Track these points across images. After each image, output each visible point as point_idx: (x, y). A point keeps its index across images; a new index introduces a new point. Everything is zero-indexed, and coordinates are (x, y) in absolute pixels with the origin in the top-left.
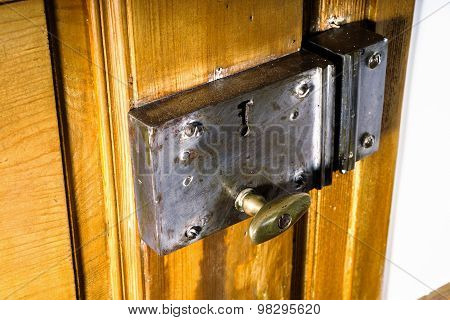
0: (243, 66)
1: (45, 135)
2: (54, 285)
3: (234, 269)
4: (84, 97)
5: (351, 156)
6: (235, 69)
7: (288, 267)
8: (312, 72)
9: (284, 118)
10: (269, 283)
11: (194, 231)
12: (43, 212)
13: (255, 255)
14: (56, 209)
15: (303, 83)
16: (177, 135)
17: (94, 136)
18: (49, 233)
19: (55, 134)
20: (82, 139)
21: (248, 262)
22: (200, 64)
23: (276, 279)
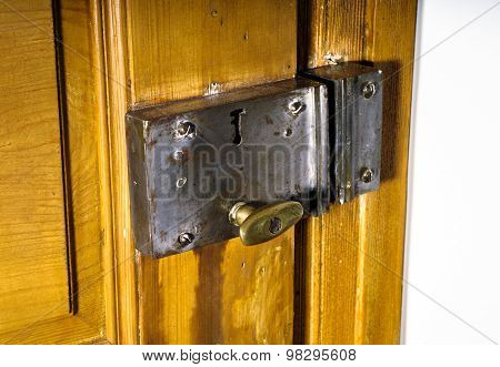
0: (238, 84)
1: (47, 125)
2: (48, 283)
3: (232, 303)
4: (85, 97)
5: (348, 186)
6: (230, 86)
7: (289, 312)
8: (305, 91)
9: (277, 134)
10: (269, 327)
11: (186, 236)
12: (41, 202)
13: (253, 292)
14: (54, 202)
15: (295, 101)
16: (171, 133)
17: (93, 138)
18: (45, 227)
19: (56, 126)
20: (81, 139)
21: (246, 298)
22: (196, 76)
23: (277, 324)
